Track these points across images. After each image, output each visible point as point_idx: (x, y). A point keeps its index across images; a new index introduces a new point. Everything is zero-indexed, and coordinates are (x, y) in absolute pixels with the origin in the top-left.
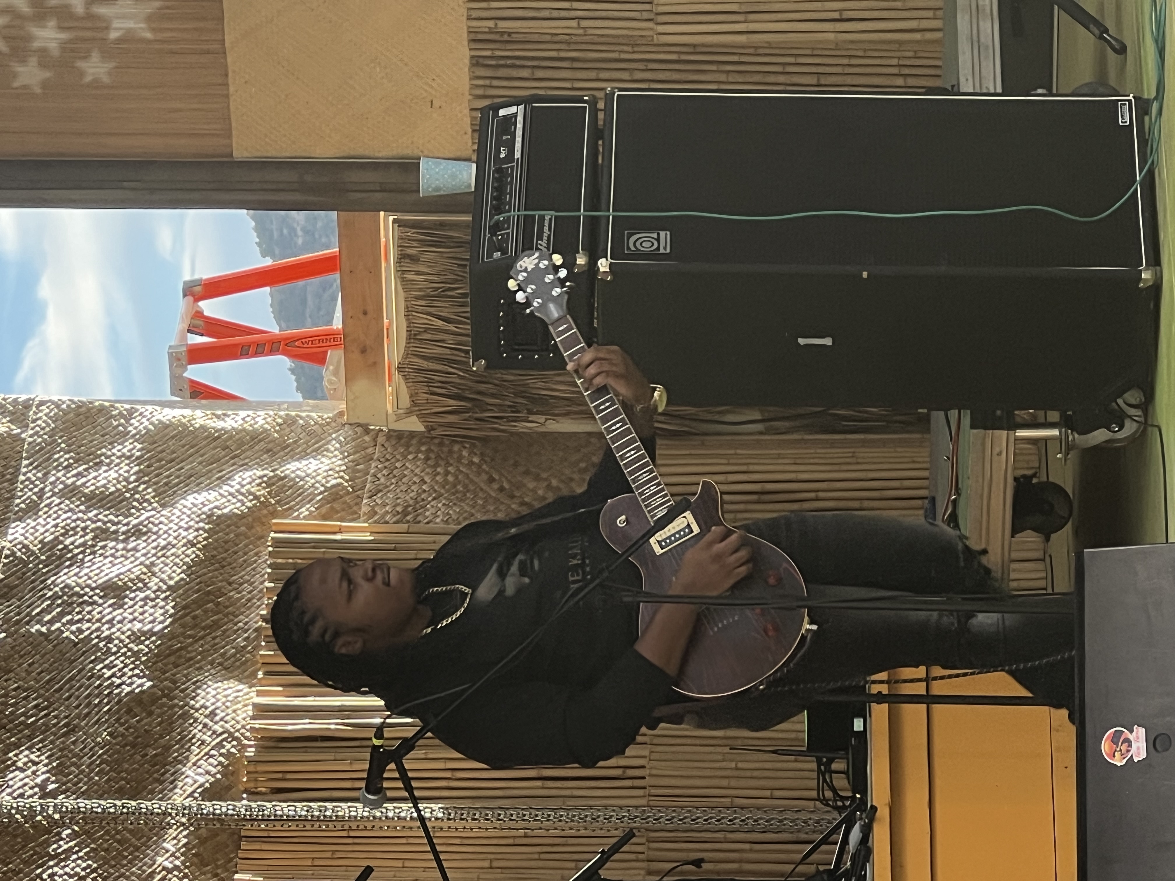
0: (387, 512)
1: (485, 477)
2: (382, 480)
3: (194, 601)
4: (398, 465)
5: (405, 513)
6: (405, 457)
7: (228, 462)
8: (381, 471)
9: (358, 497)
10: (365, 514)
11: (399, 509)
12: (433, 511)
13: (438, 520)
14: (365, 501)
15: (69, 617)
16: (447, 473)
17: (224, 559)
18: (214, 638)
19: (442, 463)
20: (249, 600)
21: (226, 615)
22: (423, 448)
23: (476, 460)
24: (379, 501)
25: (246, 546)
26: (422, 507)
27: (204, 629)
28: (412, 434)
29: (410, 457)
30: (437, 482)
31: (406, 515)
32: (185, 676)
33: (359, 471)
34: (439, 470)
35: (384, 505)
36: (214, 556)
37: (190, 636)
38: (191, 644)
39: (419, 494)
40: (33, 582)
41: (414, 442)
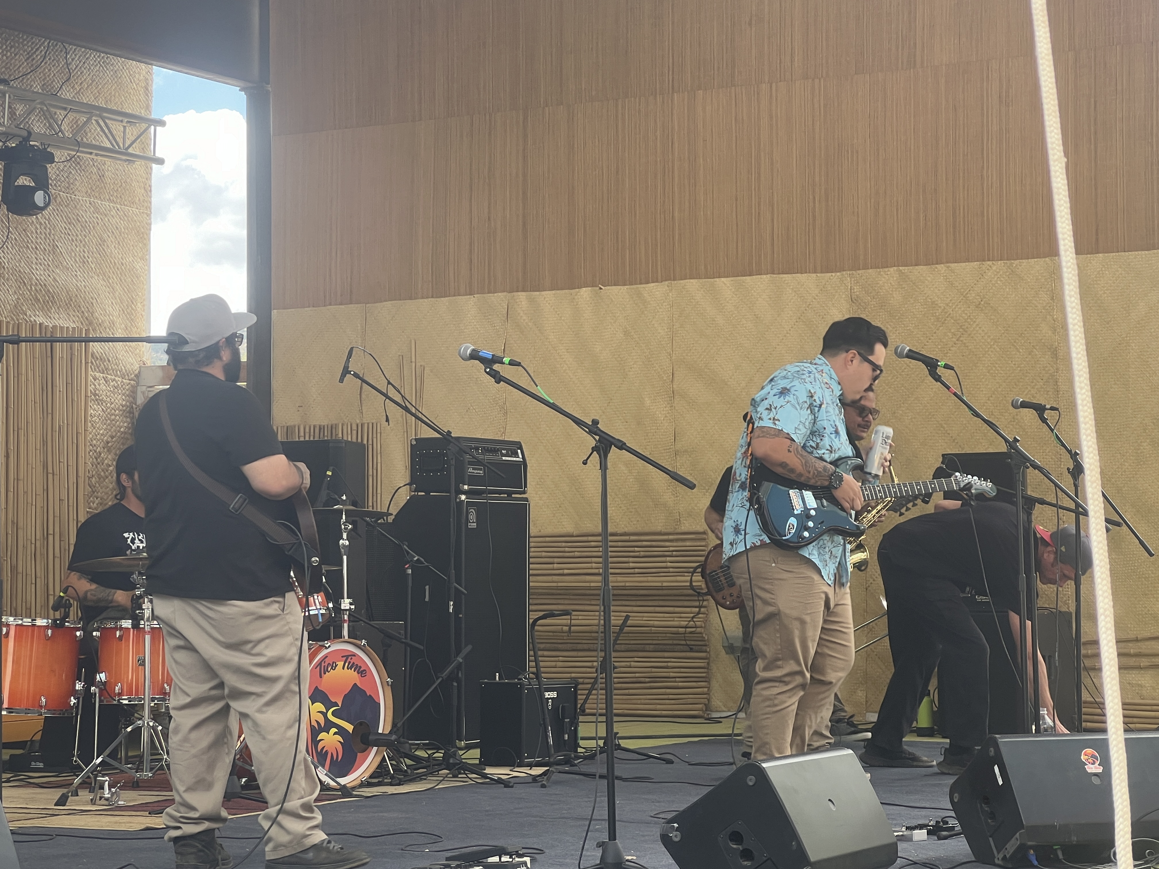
0: (95, 386)
1: (114, 434)
2: (112, 384)
3: (49, 290)
4: (120, 391)
5: (95, 395)
6: (123, 395)
7: (120, 307)
8: (117, 383)
9: (103, 371)
10: (95, 375)
11: (97, 392)
12: (97, 409)
13: (92, 411)
14: (101, 375)
15: (39, 227)
16: (116, 416)
17: (71, 305)
18: (31, 300)
19: (121, 412)
20: (50, 317)
21: (42, 306)
22: (128, 404)
23: (122, 430)
24: (101, 382)
25: (78, 316)
26: (98, 403)
27: (35, 294)
28: (135, 398)
29: (124, 397)
30: (111, 411)
31: (95, 396)
32: (11, 286)
33: (116, 371)
34: (117, 411)
35: (99, 385)
36: (72, 300)
37: (31, 288)
38: (27, 288)
39: (105, 402)
40: (58, 210)
41: (131, 399)
